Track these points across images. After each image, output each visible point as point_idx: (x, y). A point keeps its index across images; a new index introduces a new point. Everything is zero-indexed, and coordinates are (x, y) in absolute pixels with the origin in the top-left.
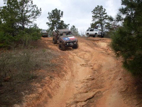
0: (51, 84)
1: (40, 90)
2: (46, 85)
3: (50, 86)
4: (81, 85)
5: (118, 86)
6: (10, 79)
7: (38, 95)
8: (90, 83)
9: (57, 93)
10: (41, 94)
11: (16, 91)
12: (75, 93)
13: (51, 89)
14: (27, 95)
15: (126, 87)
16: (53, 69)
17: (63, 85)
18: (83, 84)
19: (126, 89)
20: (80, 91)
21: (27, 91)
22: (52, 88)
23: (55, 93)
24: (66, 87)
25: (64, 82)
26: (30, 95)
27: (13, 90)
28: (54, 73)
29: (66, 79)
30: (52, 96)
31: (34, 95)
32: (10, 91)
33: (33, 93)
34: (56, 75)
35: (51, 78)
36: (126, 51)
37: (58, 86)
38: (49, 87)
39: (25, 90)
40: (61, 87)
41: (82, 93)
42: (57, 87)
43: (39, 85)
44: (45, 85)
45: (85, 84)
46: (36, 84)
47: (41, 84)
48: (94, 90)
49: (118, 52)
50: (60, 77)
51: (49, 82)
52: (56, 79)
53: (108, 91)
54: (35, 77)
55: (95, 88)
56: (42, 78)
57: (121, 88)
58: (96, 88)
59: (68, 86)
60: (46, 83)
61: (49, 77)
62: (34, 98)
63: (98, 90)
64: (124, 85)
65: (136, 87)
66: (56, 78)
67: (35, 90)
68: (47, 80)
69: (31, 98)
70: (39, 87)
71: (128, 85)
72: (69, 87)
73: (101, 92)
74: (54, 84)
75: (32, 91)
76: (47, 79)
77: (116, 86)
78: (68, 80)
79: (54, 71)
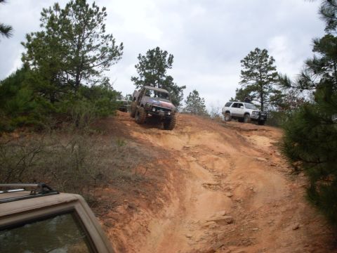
0: (128, 223)
2: (117, 225)
3: (127, 227)
4: (199, 234)
5: (290, 245)
8: (220, 232)
9: (141, 245)
13: (128, 235)
15: (310, 248)
16: (136, 188)
17: (158, 228)
18: (207, 230)
20: (198, 247)
22: (130, 232)
23: (136, 246)
24: (165, 234)
25: (161, 222)
28: (138, 198)
29: (167, 215)
34: (143, 203)
35: (131, 210)
36: (317, 163)
37: (146, 230)
38: (124, 230)
40: (153, 233)
42: (144, 233)
43: (101, 224)
44: (113, 226)
45: (211, 232)
47: (106, 220)
48: (231, 248)
49: (295, 164)
50: (152, 210)
51: (126, 217)
52: (143, 214)
55: (232, 244)
56: (109, 208)
57: (297, 249)
58: (236, 245)
59: (170, 232)
60: (117, 220)
61: (126, 206)
63: (240, 250)
64: (304, 242)
66: (142, 211)
68: (121, 214)
71: (315, 245)
72: (172, 235)
74: (135, 225)
76: (122, 212)
77: (285, 244)
78: (171, 218)
79: (138, 193)
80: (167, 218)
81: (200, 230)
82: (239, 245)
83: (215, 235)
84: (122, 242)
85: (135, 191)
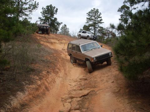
0: (48, 78)
1: (39, 82)
2: (44, 79)
3: (47, 80)
4: (74, 84)
5: (111, 87)
6: (9, 68)
7: (38, 86)
8: (83, 83)
9: (53, 87)
10: (40, 86)
11: (17, 81)
12: (70, 90)
13: (48, 83)
14: (28, 86)
15: (119, 88)
16: (48, 65)
17: (58, 81)
18: (77, 82)
19: (119, 91)
20: (74, 88)
21: (27, 82)
22: (49, 82)
23: (51, 87)
24: (61, 83)
25: (59, 78)
26: (31, 86)
27: (14, 79)
28: (49, 69)
29: (60, 76)
30: (49, 89)
31: (34, 86)
32: (11, 79)
33: (32, 84)
34: (52, 71)
35: (48, 73)
38: (46, 81)
39: (25, 80)
40: (57, 82)
41: (76, 90)
42: (53, 82)
43: (38, 78)
44: (42, 79)
45: (79, 83)
46: (34, 76)
47: (39, 77)
48: (88, 89)
50: (55, 73)
51: (47, 76)
53: (101, 90)
54: (33, 70)
55: (88, 87)
56: (40, 72)
57: (114, 89)
58: (90, 88)
59: (62, 83)
60: (44, 77)
61: (46, 72)
62: (34, 88)
63: (92, 89)
64: (116, 87)
65: (128, 89)
66: (52, 74)
67: (34, 81)
68: (45, 75)
69: (31, 88)
70: (38, 80)
71: (121, 87)
72: (63, 84)
73: (94, 91)
74: (50, 79)
75: (31, 82)
77: (109, 87)
78: (62, 77)
79: (49, 67)
80: (60, 77)
81: (74, 82)
82: (91, 88)
83: (80, 84)
84: (46, 85)
85: (48, 66)
